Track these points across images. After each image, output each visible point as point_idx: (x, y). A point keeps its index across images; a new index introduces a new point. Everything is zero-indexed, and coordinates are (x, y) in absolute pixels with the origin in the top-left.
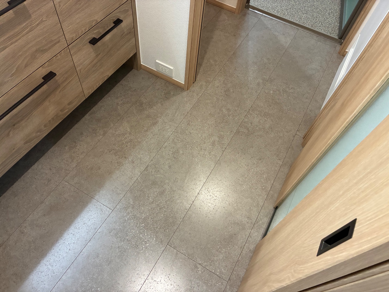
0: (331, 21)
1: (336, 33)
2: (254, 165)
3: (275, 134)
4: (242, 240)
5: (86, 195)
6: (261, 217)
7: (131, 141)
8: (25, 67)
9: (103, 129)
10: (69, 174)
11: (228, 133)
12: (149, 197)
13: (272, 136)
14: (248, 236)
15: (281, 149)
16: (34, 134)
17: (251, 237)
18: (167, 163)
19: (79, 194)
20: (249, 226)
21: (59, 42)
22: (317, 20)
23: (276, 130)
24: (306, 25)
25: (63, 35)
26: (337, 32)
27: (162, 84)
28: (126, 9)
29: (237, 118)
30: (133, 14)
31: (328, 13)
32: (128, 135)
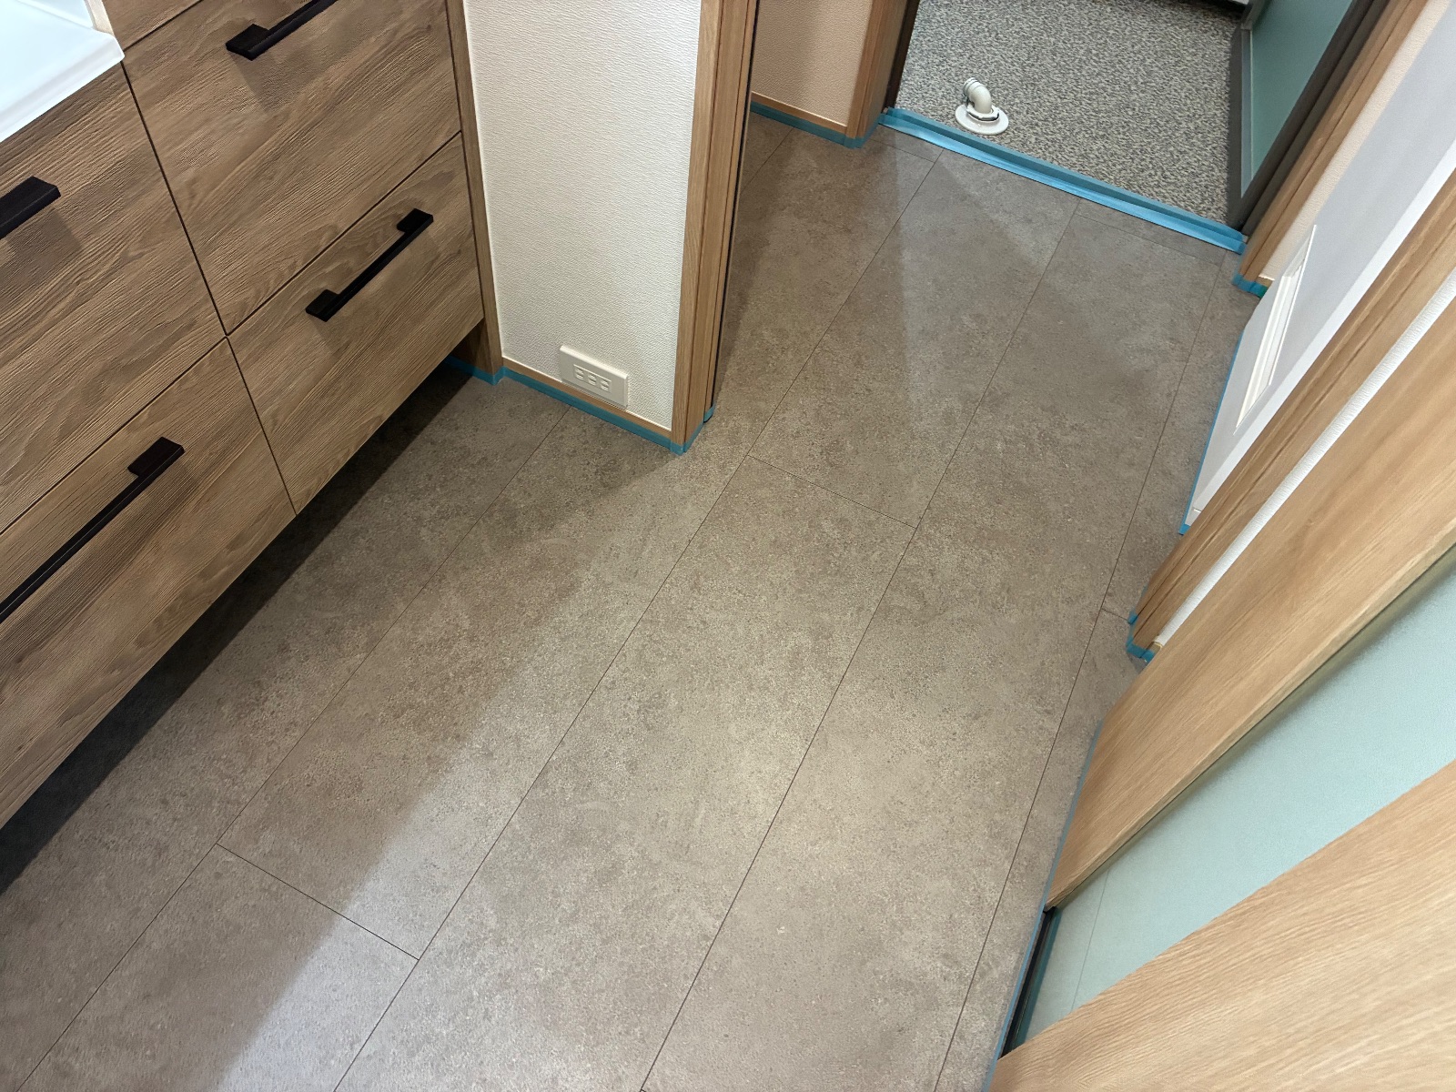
0: (1196, 164)
1: (1217, 209)
2: (954, 740)
3: (1022, 612)
4: (929, 1053)
5: (310, 900)
6: (997, 953)
7: (475, 668)
8: (62, 437)
9: (366, 625)
10: (239, 818)
11: (848, 618)
12: (557, 895)
13: (1013, 621)
14: (952, 1032)
15: (1052, 671)
16: (100, 680)
17: (962, 1037)
18: (621, 750)
19: (283, 898)
20: (951, 993)
21: (190, 327)
22: (1144, 160)
23: (1029, 597)
24: (1106, 180)
25: (207, 301)
26: (1220, 205)
27: (585, 431)
28: (446, 170)
29: (878, 553)
30: (471, 186)
31: (1185, 133)
32: (464, 644)
